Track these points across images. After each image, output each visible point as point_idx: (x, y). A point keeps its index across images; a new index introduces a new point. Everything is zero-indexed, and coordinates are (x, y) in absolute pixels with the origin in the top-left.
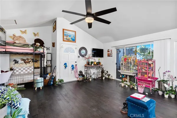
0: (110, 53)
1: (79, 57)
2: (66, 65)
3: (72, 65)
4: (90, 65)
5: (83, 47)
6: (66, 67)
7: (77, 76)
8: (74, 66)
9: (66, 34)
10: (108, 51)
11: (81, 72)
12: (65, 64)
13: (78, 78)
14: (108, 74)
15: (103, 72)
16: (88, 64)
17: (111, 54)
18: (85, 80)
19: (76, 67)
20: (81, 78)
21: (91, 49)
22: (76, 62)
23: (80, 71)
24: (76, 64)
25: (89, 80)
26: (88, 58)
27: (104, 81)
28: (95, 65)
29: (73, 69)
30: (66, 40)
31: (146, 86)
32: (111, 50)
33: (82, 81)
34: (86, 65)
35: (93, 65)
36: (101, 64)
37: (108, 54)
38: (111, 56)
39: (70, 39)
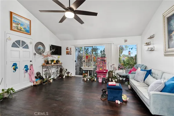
0: (69, 50)
1: (35, 54)
2: (15, 67)
3: (25, 66)
4: (50, 64)
5: (40, 42)
6: (15, 69)
7: (34, 79)
8: (29, 67)
9: (16, 20)
10: (67, 49)
11: (38, 74)
12: (15, 65)
13: (35, 82)
14: (67, 72)
15: (61, 70)
16: (47, 62)
17: (70, 52)
18: (44, 83)
19: (32, 67)
20: (39, 82)
21: (49, 45)
22: (31, 61)
23: (38, 72)
24: (31, 63)
25: (50, 82)
26: (47, 56)
27: (65, 80)
28: (55, 64)
29: (27, 71)
30: (16, 29)
31: (103, 77)
32: (70, 48)
33: (41, 84)
34: (44, 64)
35: (53, 63)
36: (60, 63)
37: (67, 52)
38: (70, 54)
39: (23, 29)
